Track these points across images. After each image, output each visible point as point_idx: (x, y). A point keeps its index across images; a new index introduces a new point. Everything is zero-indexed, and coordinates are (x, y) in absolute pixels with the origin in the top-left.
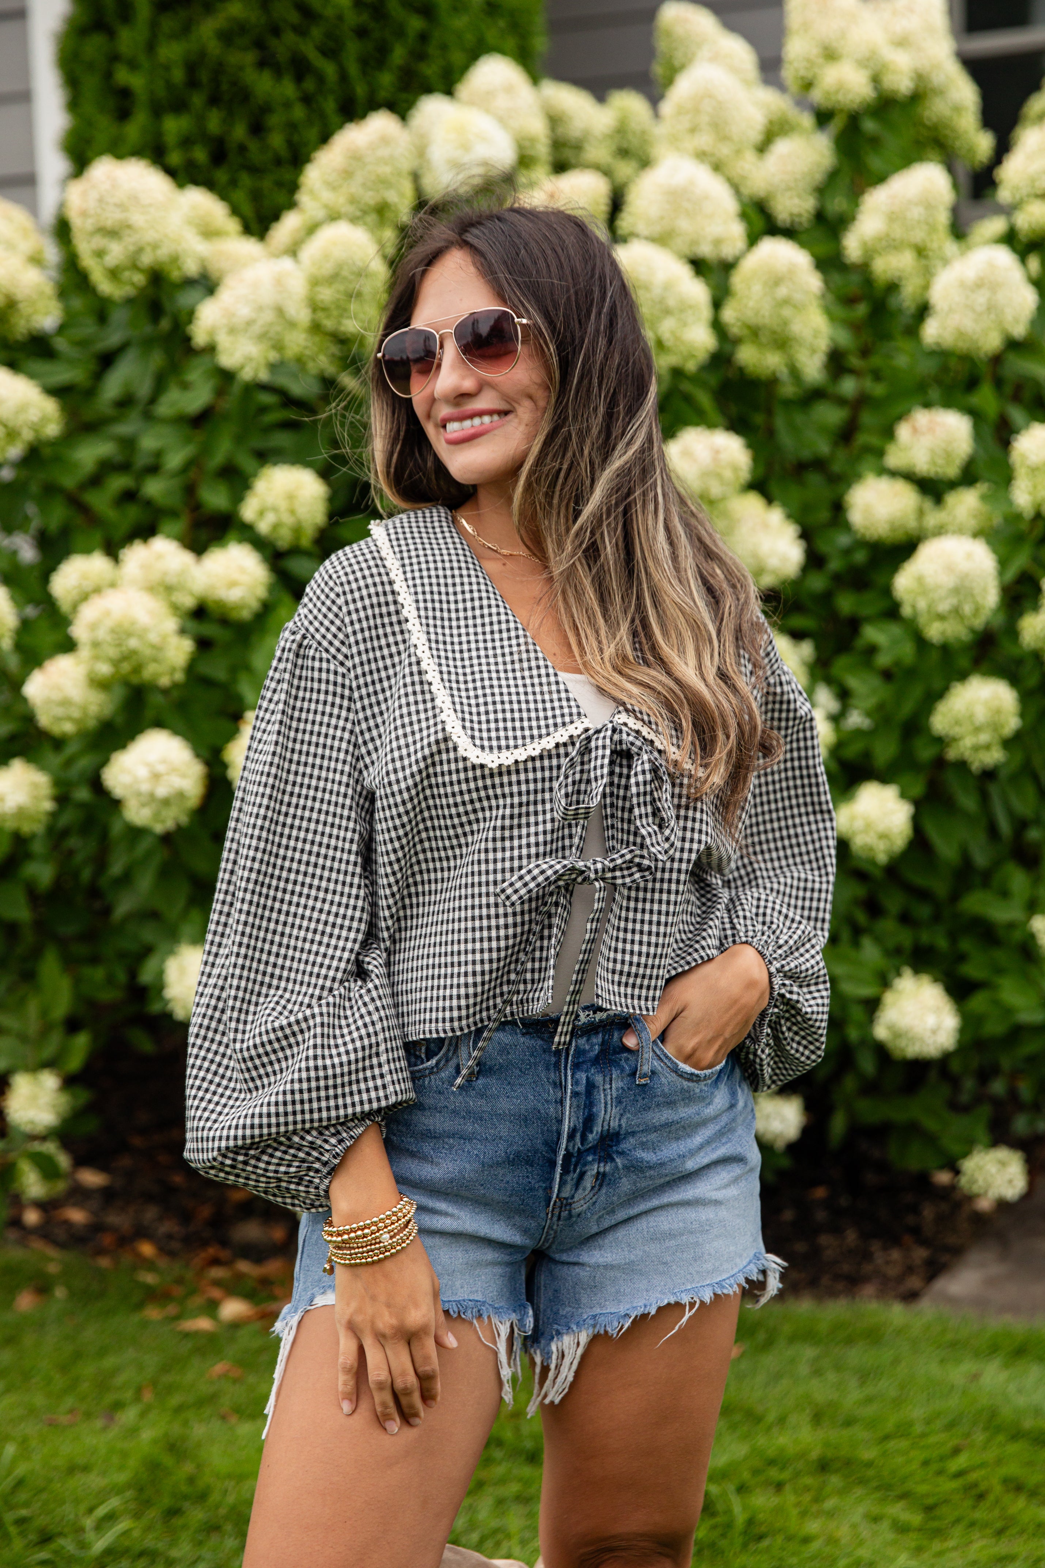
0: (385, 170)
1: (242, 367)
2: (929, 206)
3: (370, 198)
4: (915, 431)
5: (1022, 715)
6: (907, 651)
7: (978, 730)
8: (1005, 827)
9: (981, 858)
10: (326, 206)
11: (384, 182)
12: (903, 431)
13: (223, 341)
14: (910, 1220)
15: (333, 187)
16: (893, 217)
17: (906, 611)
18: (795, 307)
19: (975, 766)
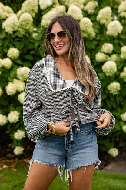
0: (34, 5)
1: (9, 32)
2: (108, 13)
3: (31, 9)
4: (105, 47)
5: (120, 87)
6: (104, 77)
7: (114, 89)
8: (118, 103)
9: (115, 107)
10: (25, 10)
11: (33, 6)
12: (103, 47)
13: (6, 28)
14: (103, 158)
15: (26, 7)
16: (103, 15)
17: (104, 71)
18: (88, 27)
19: (114, 94)
